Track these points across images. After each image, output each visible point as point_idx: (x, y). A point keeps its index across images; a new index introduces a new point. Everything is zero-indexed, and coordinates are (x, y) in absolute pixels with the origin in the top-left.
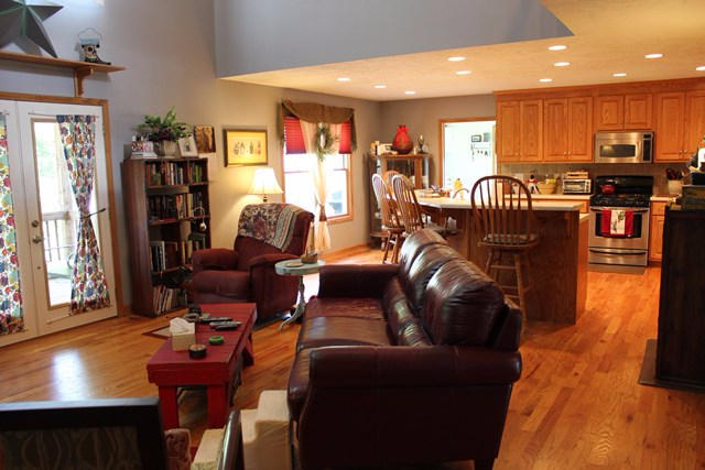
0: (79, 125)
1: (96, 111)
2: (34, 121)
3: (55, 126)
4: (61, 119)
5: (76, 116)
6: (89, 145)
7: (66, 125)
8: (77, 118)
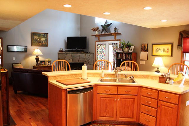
0: (115, 45)
1: (118, 42)
2: (109, 45)
3: (112, 45)
4: (112, 44)
5: (117, 43)
6: (116, 49)
7: (113, 45)
8: (115, 44)
